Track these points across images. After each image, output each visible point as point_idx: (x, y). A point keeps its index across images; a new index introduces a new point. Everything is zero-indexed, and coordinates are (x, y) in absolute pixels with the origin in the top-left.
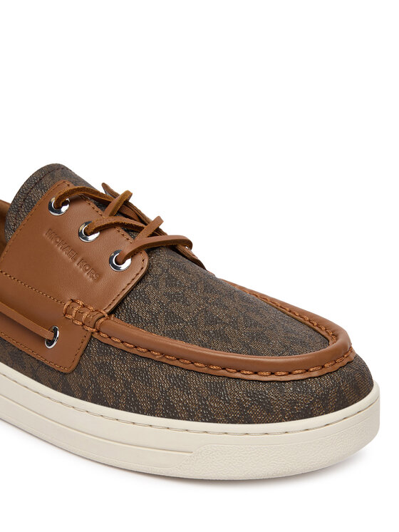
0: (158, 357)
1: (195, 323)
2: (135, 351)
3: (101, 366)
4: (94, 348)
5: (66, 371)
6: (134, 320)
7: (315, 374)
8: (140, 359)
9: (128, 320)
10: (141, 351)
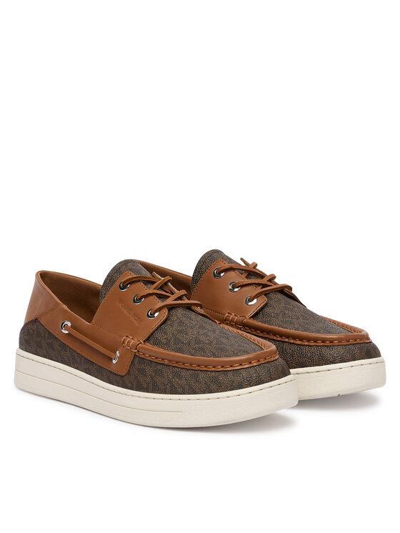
0: (166, 362)
1: (189, 343)
2: (156, 361)
3: (139, 370)
4: (136, 361)
5: (123, 374)
6: (157, 343)
7: (255, 364)
8: (159, 364)
9: (155, 344)
10: (159, 361)
